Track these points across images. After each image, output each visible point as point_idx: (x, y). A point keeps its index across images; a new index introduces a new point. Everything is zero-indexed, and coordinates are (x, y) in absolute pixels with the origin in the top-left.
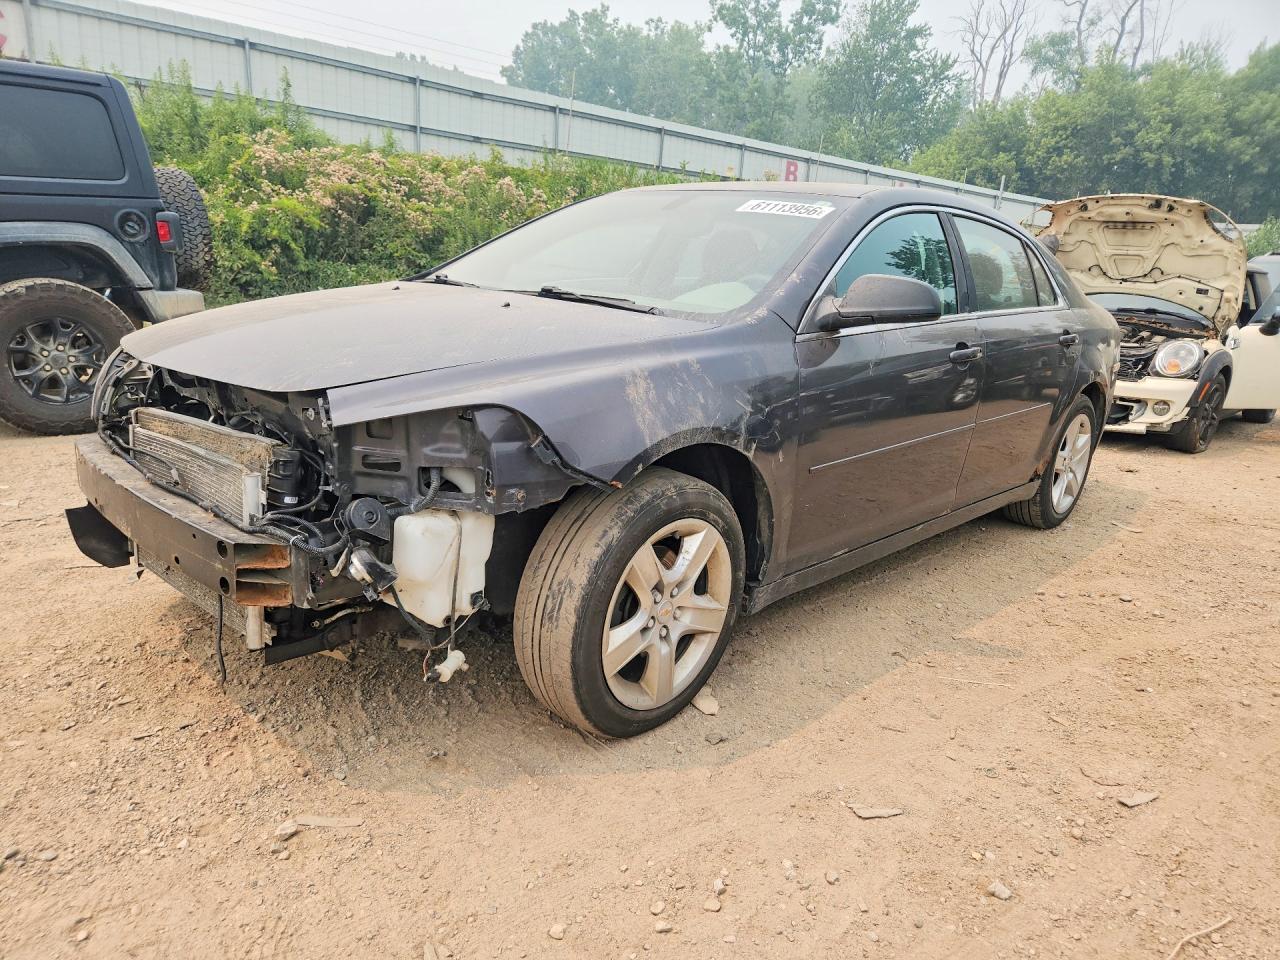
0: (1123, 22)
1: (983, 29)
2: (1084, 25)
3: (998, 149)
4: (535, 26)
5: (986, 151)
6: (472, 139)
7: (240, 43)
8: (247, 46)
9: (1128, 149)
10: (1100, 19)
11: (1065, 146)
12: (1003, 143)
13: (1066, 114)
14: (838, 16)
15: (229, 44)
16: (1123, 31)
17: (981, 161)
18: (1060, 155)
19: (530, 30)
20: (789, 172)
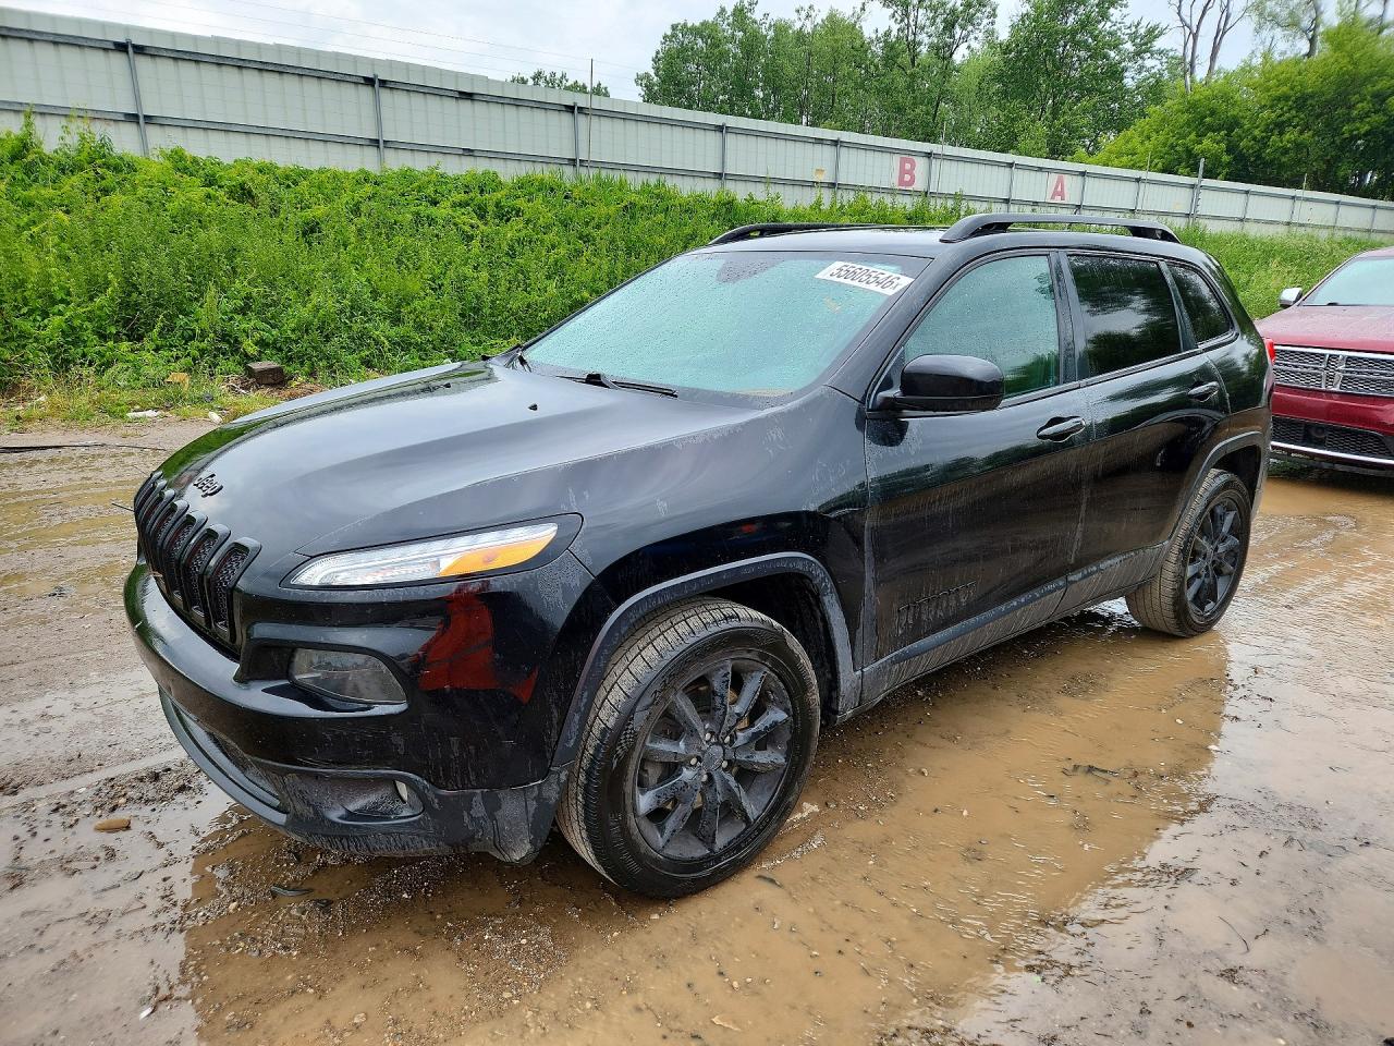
6: (461, 152)
7: (122, 47)
8: (130, 50)
9: (1378, 117)
15: (105, 50)
18: (1283, 130)
20: (903, 172)
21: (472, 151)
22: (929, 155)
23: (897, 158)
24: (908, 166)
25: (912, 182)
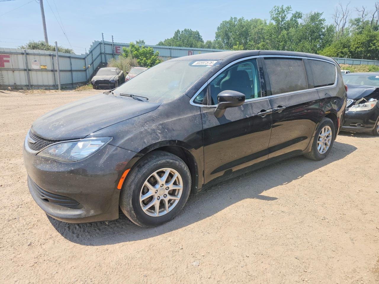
0: (373, 16)
1: (338, 16)
2: (364, 16)
3: (344, 47)
4: (223, 22)
5: (341, 48)
9: (374, 47)
10: (368, 14)
11: (360, 47)
12: (345, 46)
13: (360, 40)
14: (302, 17)
16: (373, 17)
17: (341, 50)
18: (359, 48)
19: (222, 23)
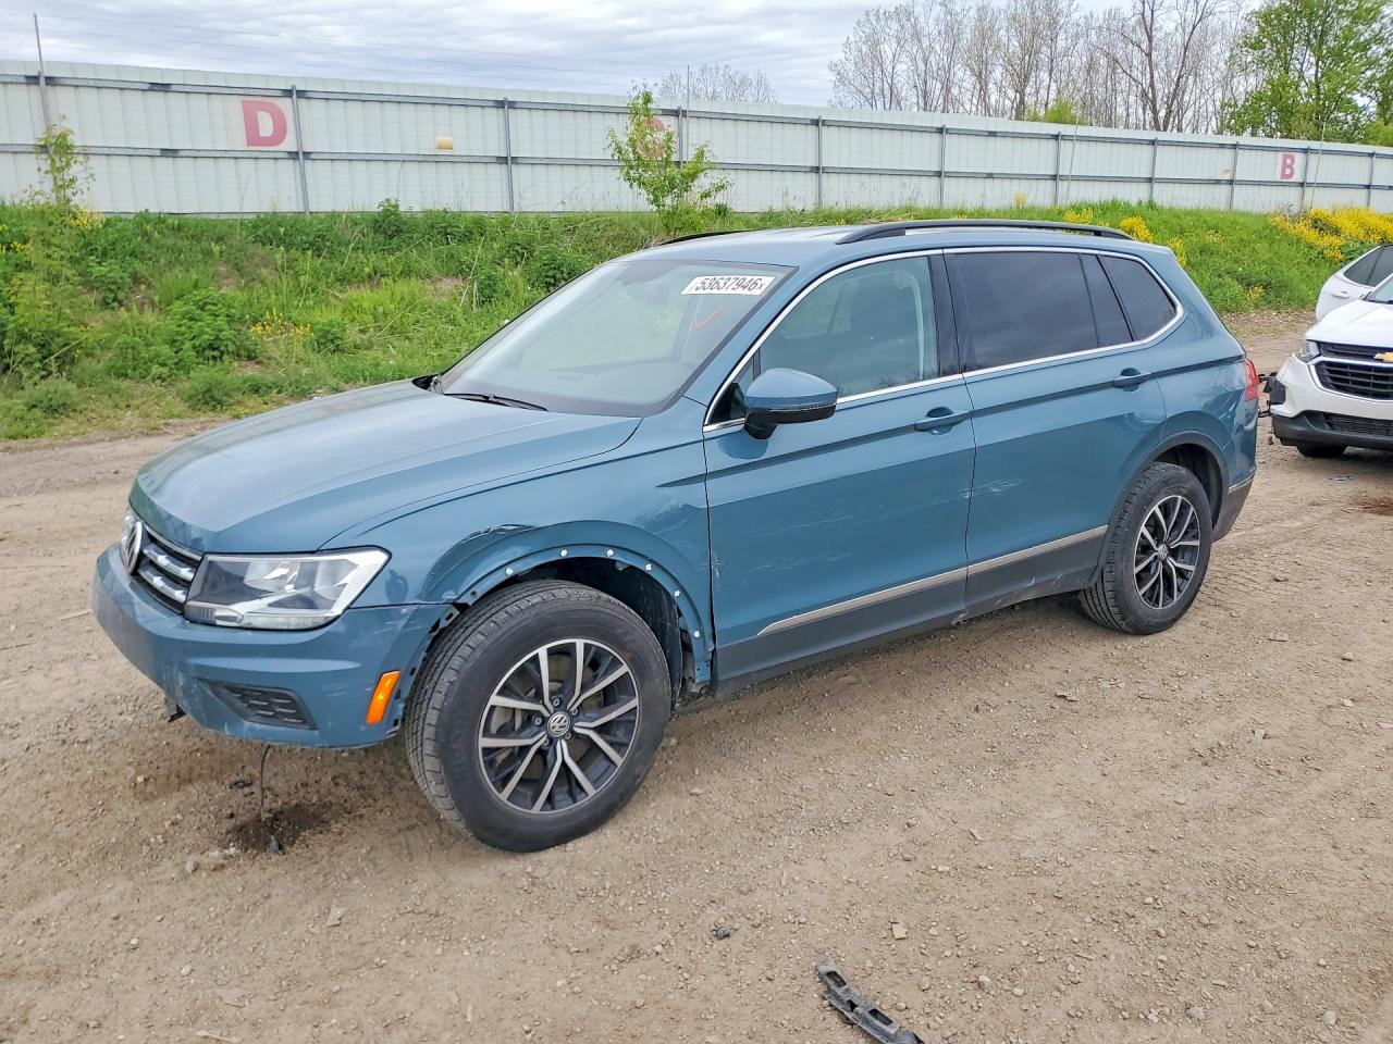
15: (806, 124)
20: (1285, 166)
21: (992, 174)
22: (1306, 151)
23: (1280, 155)
24: (1289, 161)
25: (1291, 176)
